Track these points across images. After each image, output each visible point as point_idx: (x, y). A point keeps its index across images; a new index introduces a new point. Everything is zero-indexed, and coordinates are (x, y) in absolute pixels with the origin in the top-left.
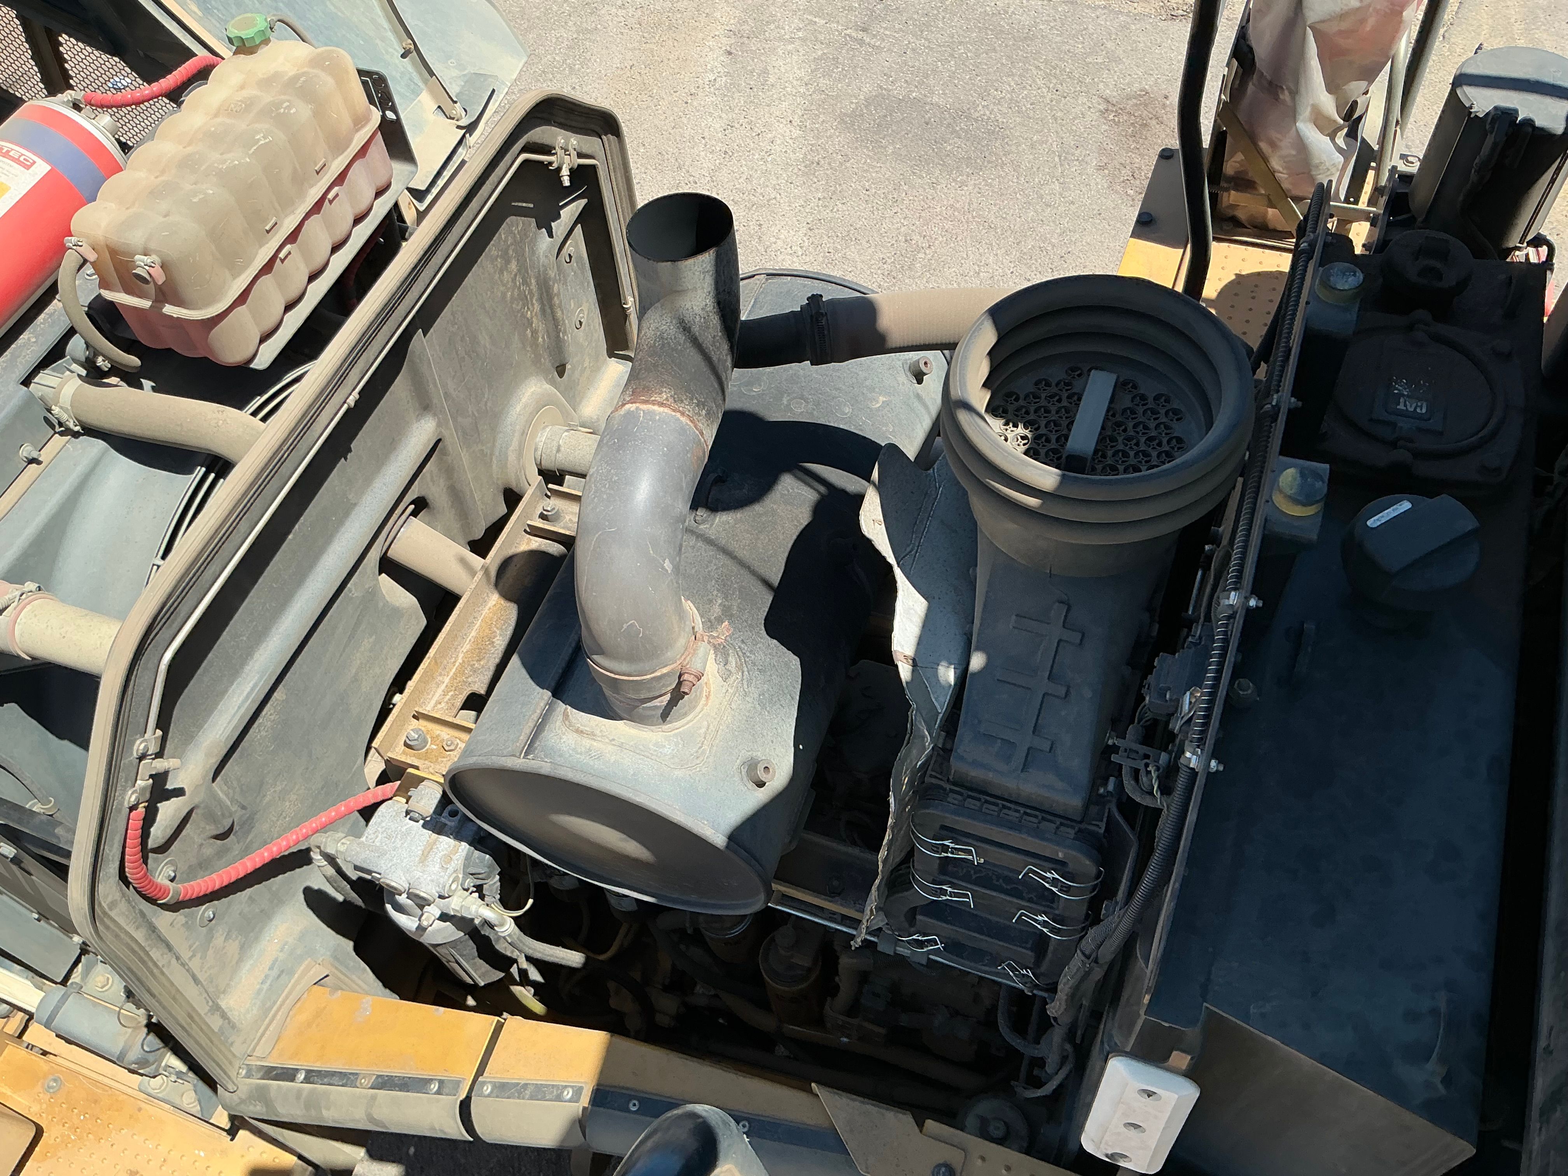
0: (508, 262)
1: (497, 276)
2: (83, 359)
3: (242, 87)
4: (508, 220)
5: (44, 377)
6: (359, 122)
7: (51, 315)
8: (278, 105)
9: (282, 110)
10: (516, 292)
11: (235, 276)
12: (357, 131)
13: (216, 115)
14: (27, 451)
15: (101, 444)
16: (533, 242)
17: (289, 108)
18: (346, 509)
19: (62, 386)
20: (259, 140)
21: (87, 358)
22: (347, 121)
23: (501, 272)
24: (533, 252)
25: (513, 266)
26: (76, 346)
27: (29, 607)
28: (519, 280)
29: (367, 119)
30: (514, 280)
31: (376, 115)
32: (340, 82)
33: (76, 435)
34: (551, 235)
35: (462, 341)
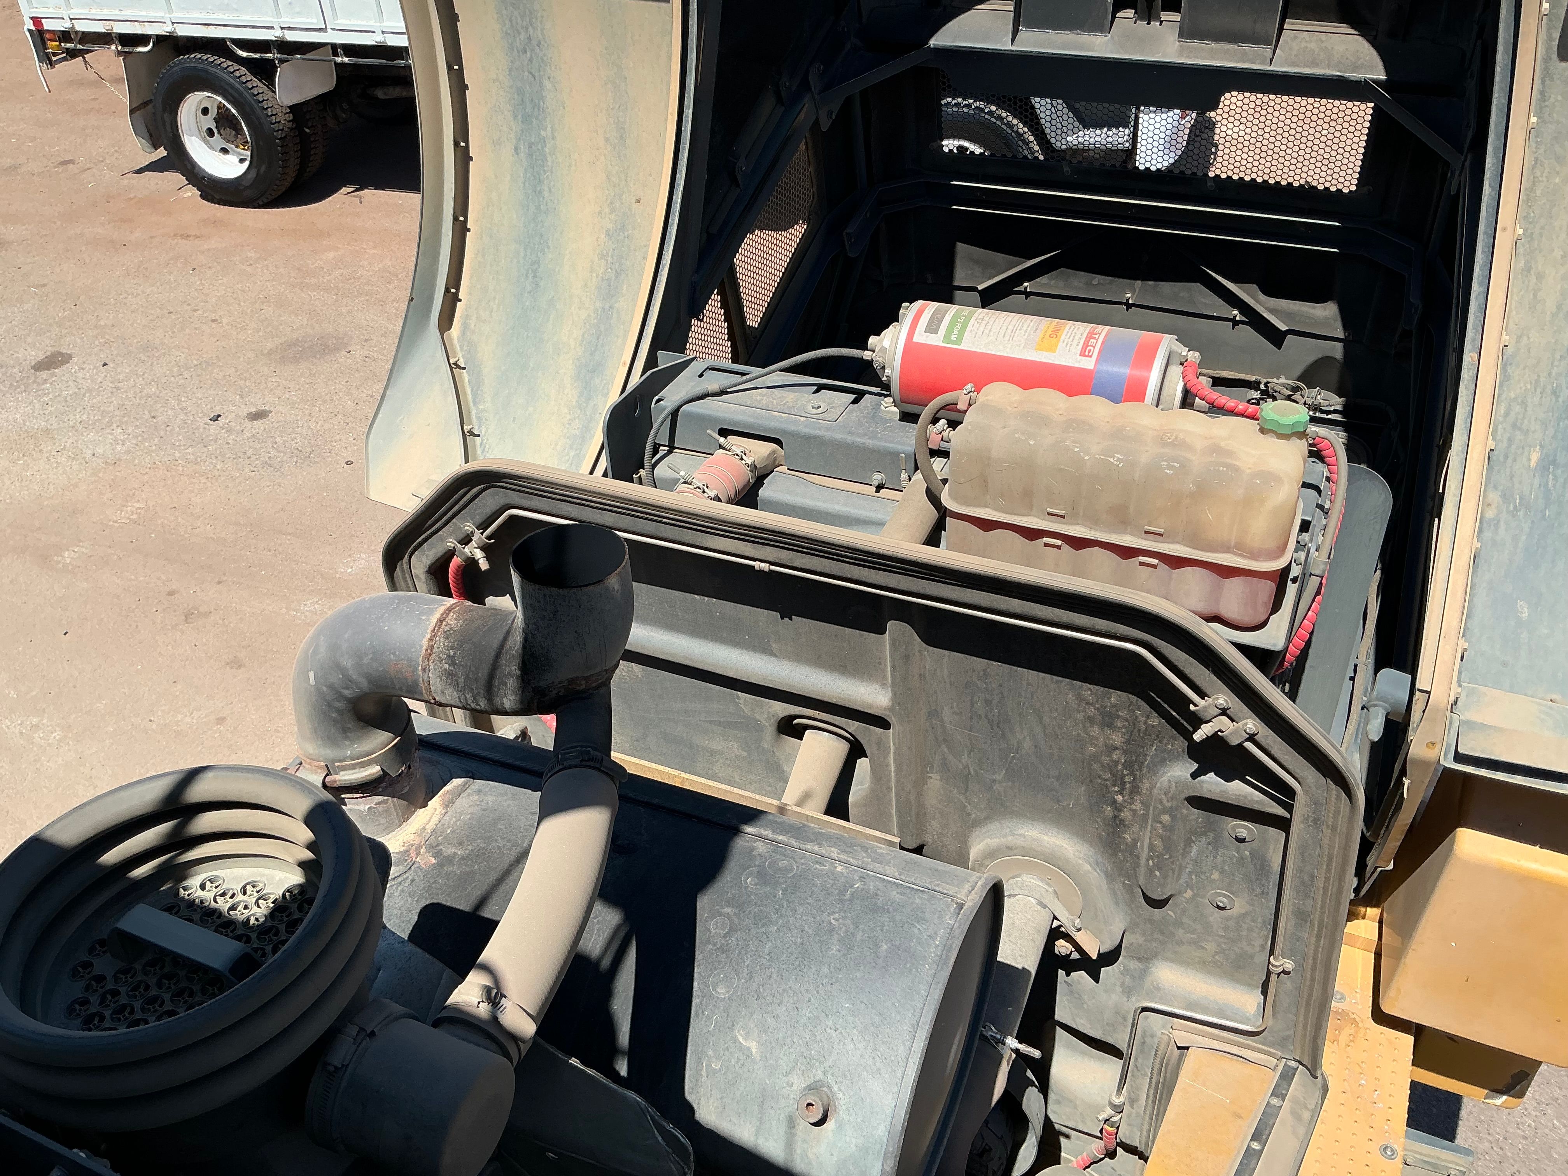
0: (1108, 725)
1: (1080, 717)
11: (989, 507)
12: (1230, 553)
14: (879, 478)
16: (1167, 755)
23: (1091, 721)
25: (1116, 738)
34: (1199, 775)
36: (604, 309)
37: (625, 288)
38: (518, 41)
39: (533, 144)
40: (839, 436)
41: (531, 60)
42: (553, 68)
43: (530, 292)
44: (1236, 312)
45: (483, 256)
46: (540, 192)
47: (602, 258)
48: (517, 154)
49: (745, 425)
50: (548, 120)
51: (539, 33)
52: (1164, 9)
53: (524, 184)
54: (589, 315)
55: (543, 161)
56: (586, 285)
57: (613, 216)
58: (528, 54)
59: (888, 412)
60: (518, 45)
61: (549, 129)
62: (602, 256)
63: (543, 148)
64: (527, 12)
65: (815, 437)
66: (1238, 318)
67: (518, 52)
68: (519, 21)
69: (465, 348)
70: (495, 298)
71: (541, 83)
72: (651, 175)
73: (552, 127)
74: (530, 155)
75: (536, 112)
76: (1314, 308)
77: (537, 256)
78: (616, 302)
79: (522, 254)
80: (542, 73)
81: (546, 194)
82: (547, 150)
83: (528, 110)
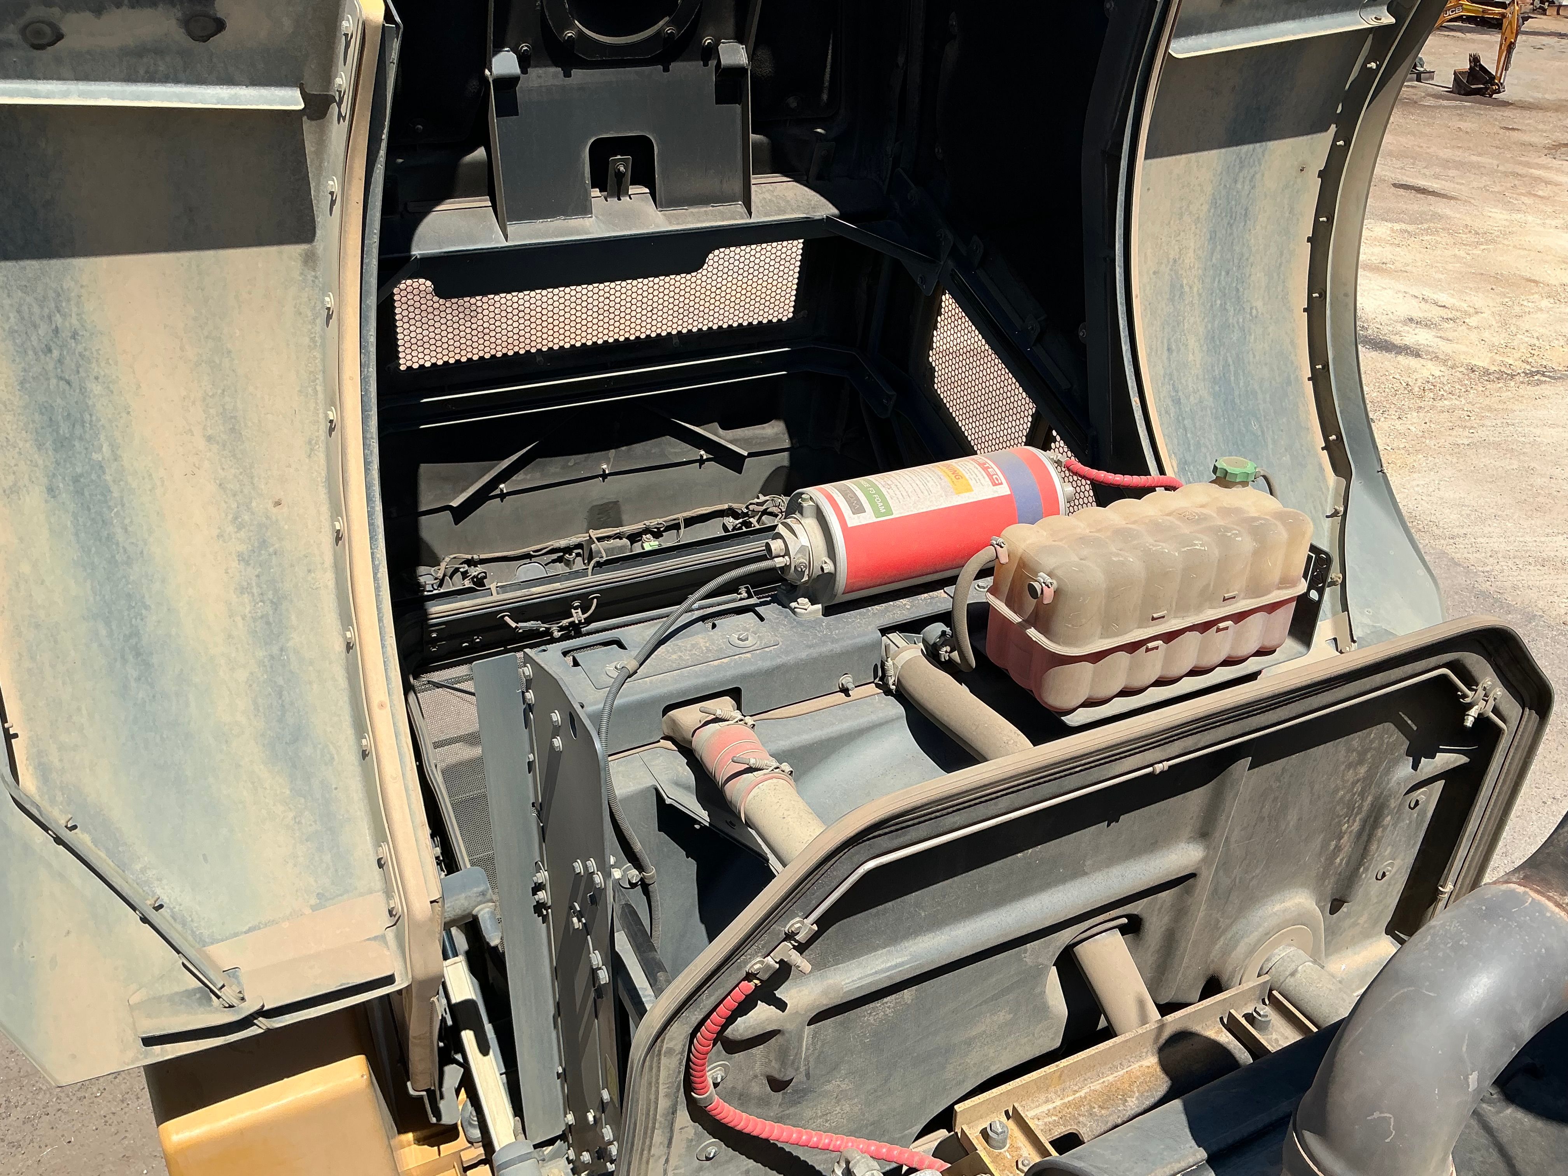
0: (1361, 762)
1: (1343, 767)
2: (931, 643)
3: (1202, 506)
4: (1387, 724)
5: (895, 636)
6: (1285, 582)
7: (932, 598)
8: (1227, 529)
9: (1229, 534)
10: (1347, 797)
11: (1103, 636)
12: (1279, 588)
13: (1169, 514)
14: (847, 680)
15: (900, 710)
16: (1395, 762)
17: (1236, 535)
18: (1077, 872)
19: (905, 649)
20: (1197, 545)
21: (935, 644)
22: (1276, 576)
23: (1349, 766)
24: (1388, 771)
25: (1362, 770)
26: (935, 630)
27: (777, 783)
28: (1358, 787)
29: (1293, 584)
30: (1354, 784)
31: (1302, 587)
32: (1292, 541)
33: (888, 692)
34: (1415, 767)
35: (1273, 801)
36: (272, 657)
37: (293, 617)
38: (34, 338)
39: (81, 475)
40: (804, 655)
41: (60, 361)
42: (103, 364)
43: (138, 679)
44: (702, 452)
45: (33, 658)
46: (109, 538)
47: (242, 593)
48: (54, 497)
49: (697, 688)
50: (102, 437)
51: (74, 320)
52: (634, 182)
53: (77, 534)
54: (252, 673)
55: (103, 494)
56: (230, 636)
57: (242, 534)
58: (56, 353)
59: (810, 613)
60: (35, 343)
61: (105, 448)
62: (242, 590)
63: (99, 477)
64: (51, 294)
65: (778, 668)
66: (705, 457)
67: (36, 354)
68: (36, 309)
69: (58, 799)
70: (79, 709)
71: (83, 390)
72: (289, 466)
73: (111, 445)
74: (79, 492)
75: (78, 431)
76: (764, 428)
77: (132, 626)
78: (288, 640)
79: (103, 632)
80: (83, 374)
81: (120, 536)
82: (108, 478)
83: (64, 429)
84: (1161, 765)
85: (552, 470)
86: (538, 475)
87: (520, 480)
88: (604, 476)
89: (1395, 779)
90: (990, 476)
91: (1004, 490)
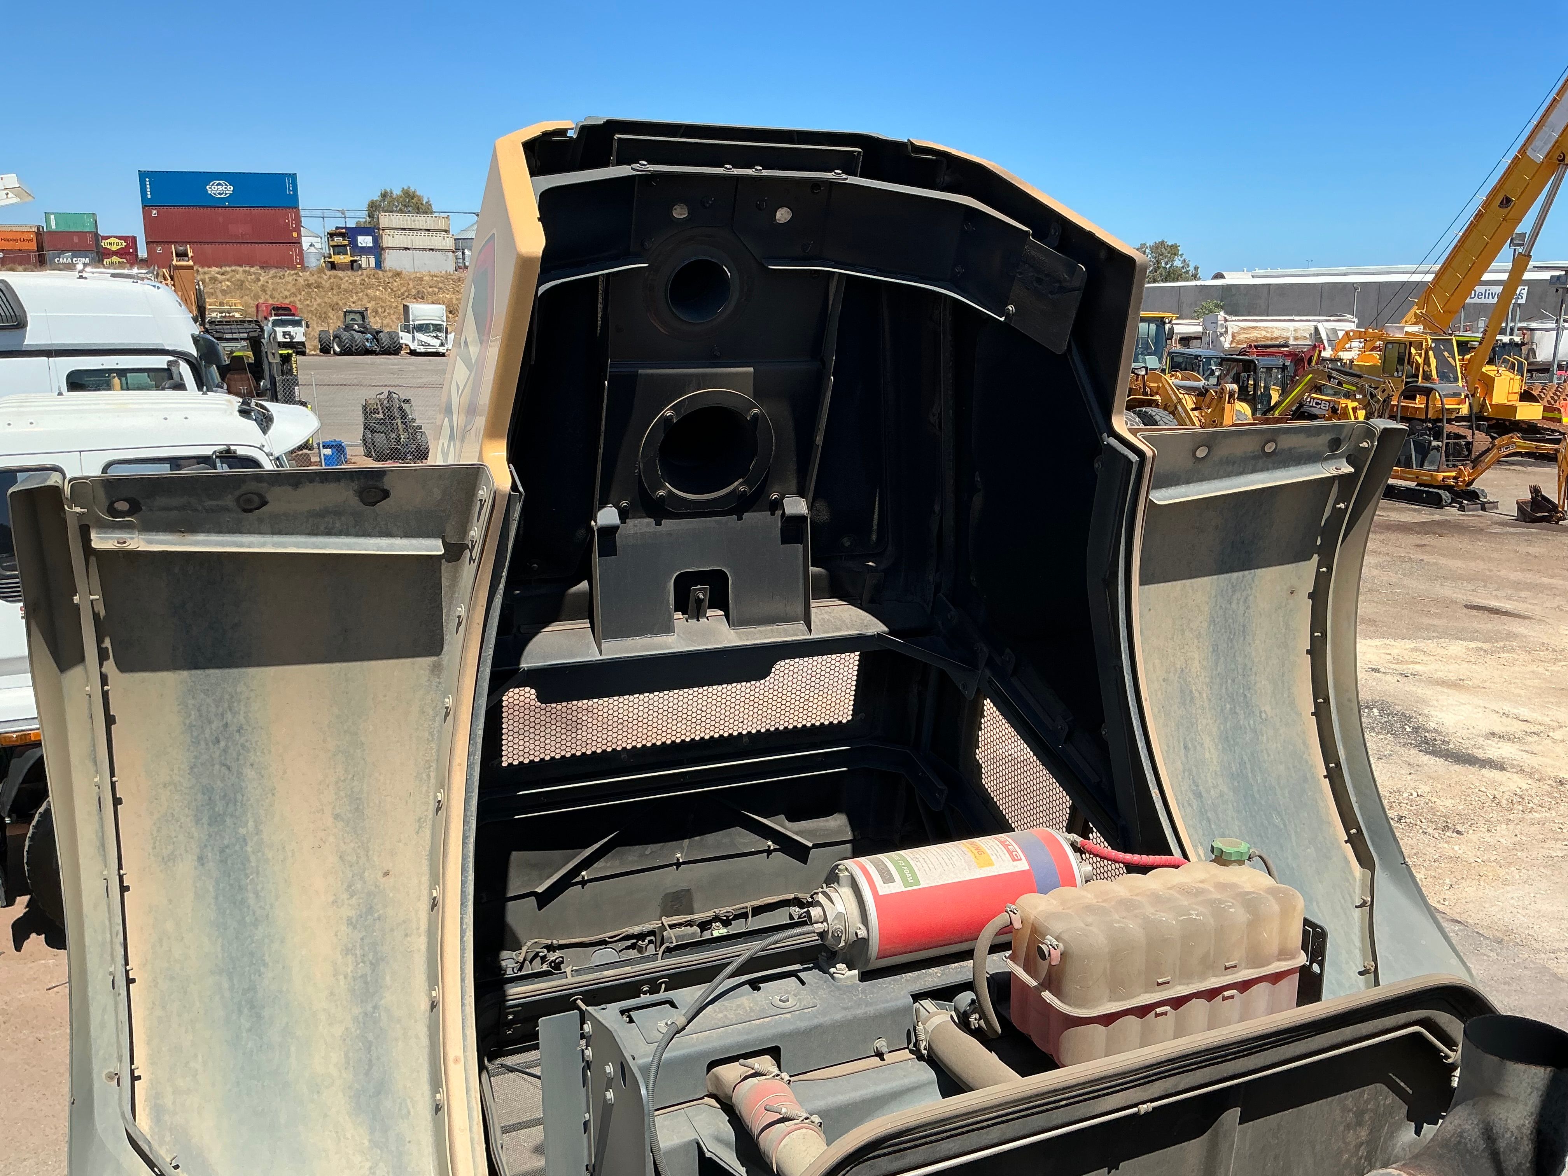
0: (1360, 1124)
1: (1341, 1128)
2: (962, 1011)
3: (1202, 882)
4: (1378, 1085)
5: (927, 1003)
6: (1283, 954)
7: (962, 967)
8: (1221, 901)
9: (1223, 906)
10: (1354, 1161)
11: (1110, 1000)
12: (1279, 960)
13: (1170, 888)
14: (881, 1044)
15: (932, 1075)
16: (1396, 1128)
17: (1230, 907)
19: (935, 1014)
20: (1191, 914)
21: (965, 1011)
22: (1274, 948)
23: (1348, 1127)
24: (1391, 1135)
25: (1364, 1133)
26: (965, 998)
27: (804, 1130)
28: (1362, 1152)
29: (1293, 957)
31: (1302, 959)
32: (1286, 912)
33: (920, 1058)
34: (1418, 1132)
35: (1275, 1158)
36: (366, 1014)
37: (388, 978)
38: (207, 731)
39: (227, 847)
40: (838, 1016)
41: (225, 751)
42: (258, 754)
43: (249, 1030)
44: (770, 843)
45: (164, 1008)
46: (243, 901)
47: (347, 954)
48: (203, 865)
49: (740, 1045)
50: (249, 815)
51: (241, 718)
52: (711, 606)
53: (216, 898)
54: (347, 1029)
55: (243, 864)
56: (332, 993)
57: (354, 901)
58: (223, 744)
59: (848, 977)
60: (207, 736)
61: (251, 824)
62: (347, 951)
63: (242, 848)
64: (227, 697)
65: (816, 1027)
66: (772, 848)
67: (207, 744)
68: (213, 709)
69: (168, 1139)
70: (196, 1056)
71: (240, 774)
72: (400, 841)
73: (255, 821)
74: (223, 861)
75: (231, 808)
76: (827, 821)
77: (250, 981)
78: (381, 999)
79: (226, 985)
80: (242, 762)
81: (252, 901)
82: (249, 849)
83: (219, 807)
84: (1145, 1106)
85: (630, 858)
86: (617, 862)
87: (601, 867)
88: (678, 865)
89: (1399, 1144)
90: (1010, 853)
91: (1023, 865)
